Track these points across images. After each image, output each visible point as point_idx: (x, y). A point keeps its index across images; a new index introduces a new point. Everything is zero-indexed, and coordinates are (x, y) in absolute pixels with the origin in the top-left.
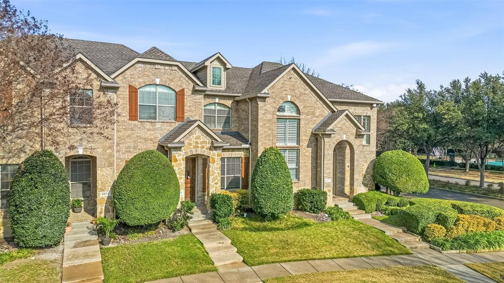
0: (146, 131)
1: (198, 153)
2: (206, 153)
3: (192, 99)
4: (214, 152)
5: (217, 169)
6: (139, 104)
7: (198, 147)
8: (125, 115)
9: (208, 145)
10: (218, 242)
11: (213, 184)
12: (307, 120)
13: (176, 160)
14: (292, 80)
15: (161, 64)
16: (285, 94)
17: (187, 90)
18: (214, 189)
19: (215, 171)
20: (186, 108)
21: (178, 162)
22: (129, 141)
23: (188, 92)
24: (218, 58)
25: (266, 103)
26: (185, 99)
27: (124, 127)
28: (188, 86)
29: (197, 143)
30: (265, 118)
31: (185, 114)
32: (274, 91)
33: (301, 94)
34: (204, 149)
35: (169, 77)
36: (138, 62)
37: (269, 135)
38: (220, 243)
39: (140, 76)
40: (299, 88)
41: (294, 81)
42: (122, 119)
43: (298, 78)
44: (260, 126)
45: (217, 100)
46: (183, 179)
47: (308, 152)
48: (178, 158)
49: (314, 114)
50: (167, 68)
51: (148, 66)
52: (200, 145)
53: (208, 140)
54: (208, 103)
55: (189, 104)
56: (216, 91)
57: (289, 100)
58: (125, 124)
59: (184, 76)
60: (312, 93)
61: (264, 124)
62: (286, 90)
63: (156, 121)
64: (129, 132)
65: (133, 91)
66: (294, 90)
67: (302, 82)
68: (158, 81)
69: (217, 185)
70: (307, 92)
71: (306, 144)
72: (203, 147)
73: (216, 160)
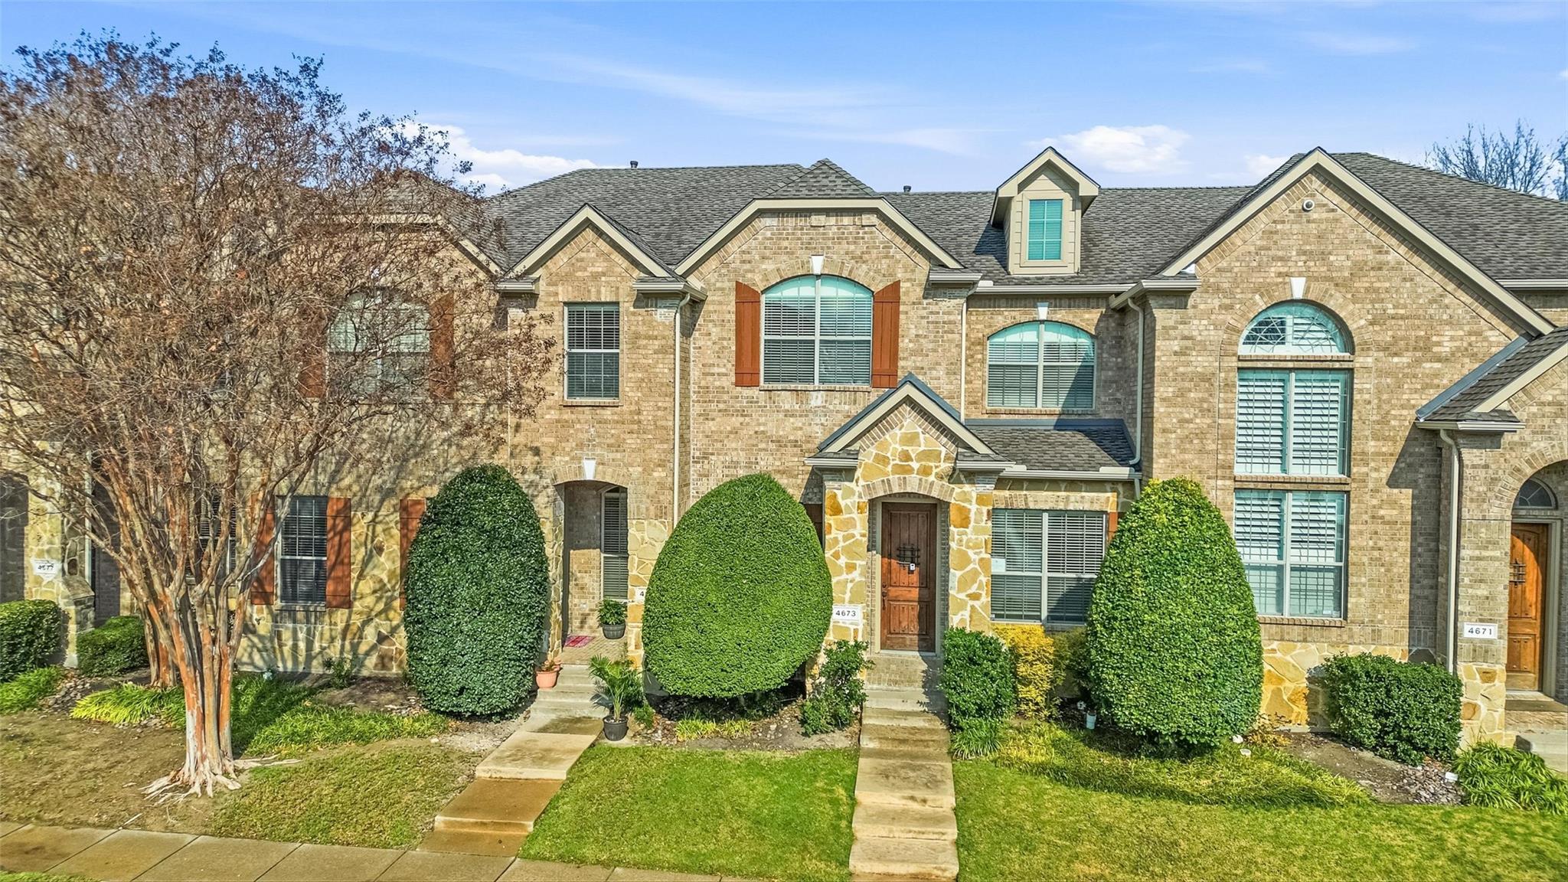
0: (781, 415)
1: (909, 490)
2: (937, 490)
3: (924, 313)
4: (967, 488)
5: (976, 546)
6: (763, 337)
7: (910, 470)
8: (723, 370)
9: (946, 466)
10: (910, 793)
11: (962, 596)
12: (1388, 374)
13: (837, 510)
14: (1314, 216)
15: (827, 212)
16: (1280, 274)
17: (908, 284)
18: (967, 614)
19: (970, 553)
20: (904, 344)
21: (845, 516)
22: (734, 445)
23: (911, 291)
24: (1049, 167)
25: (1190, 311)
26: (902, 317)
27: (722, 406)
28: (913, 271)
29: (908, 458)
31: (901, 363)
32: (1224, 264)
33: (1359, 269)
34: (932, 478)
35: (852, 247)
36: (760, 213)
37: (1201, 435)
38: (912, 798)
39: (767, 253)
40: (1345, 244)
41: (1327, 220)
42: (717, 384)
43: (1346, 205)
44: (1163, 400)
45: (1043, 312)
46: (858, 570)
47: (1393, 503)
48: (842, 503)
49: (1427, 349)
50: (846, 220)
51: (791, 222)
52: (915, 465)
53: (943, 447)
54: (1009, 322)
55: (913, 332)
56: (1039, 281)
57: (1298, 294)
58: (725, 397)
59: (899, 240)
60: (1416, 260)
61: (1182, 393)
62: (1281, 259)
63: (810, 387)
64: (736, 421)
65: (746, 297)
66: (1324, 255)
67: (1363, 220)
68: (817, 265)
69: (977, 604)
70: (1391, 257)
71: (1385, 472)
72: (925, 471)
73: (972, 516)
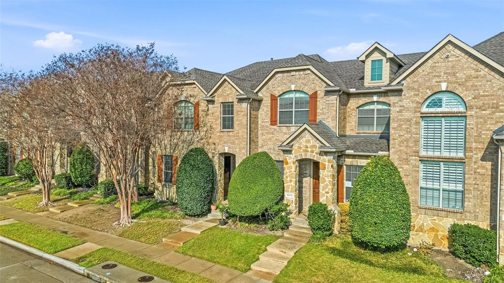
1: (307, 157)
2: (316, 158)
3: (325, 101)
4: (325, 157)
5: (328, 176)
6: (279, 110)
7: (308, 151)
8: (267, 121)
9: (318, 150)
10: (281, 250)
11: (324, 192)
12: (481, 118)
13: (287, 163)
14: (450, 59)
15: (296, 71)
16: (437, 82)
17: (320, 92)
18: (325, 198)
19: (326, 178)
20: (318, 111)
21: (289, 165)
22: (270, 143)
23: (321, 94)
24: (376, 48)
25: (403, 97)
26: (318, 102)
27: (267, 131)
28: (321, 87)
29: (307, 147)
30: (400, 117)
31: (318, 117)
32: (415, 79)
33: (468, 78)
34: (314, 154)
35: (303, 81)
36: (277, 73)
37: (407, 140)
39: (279, 85)
40: (463, 69)
41: (456, 61)
42: (266, 125)
43: (463, 55)
44: (393, 128)
45: (375, 98)
46: (293, 182)
47: (483, 167)
48: (289, 161)
49: (497, 108)
50: (301, 73)
51: (286, 74)
52: (309, 150)
53: (318, 145)
54: (364, 103)
55: (321, 107)
56: (374, 88)
57: (444, 89)
58: (268, 129)
59: (317, 78)
60: (493, 73)
62: (437, 76)
63: (291, 125)
64: (271, 136)
65: (274, 99)
66: (454, 74)
67: (470, 59)
68: (293, 87)
69: (328, 195)
70: (482, 73)
71: (480, 155)
72: (312, 152)
73: (326, 166)
